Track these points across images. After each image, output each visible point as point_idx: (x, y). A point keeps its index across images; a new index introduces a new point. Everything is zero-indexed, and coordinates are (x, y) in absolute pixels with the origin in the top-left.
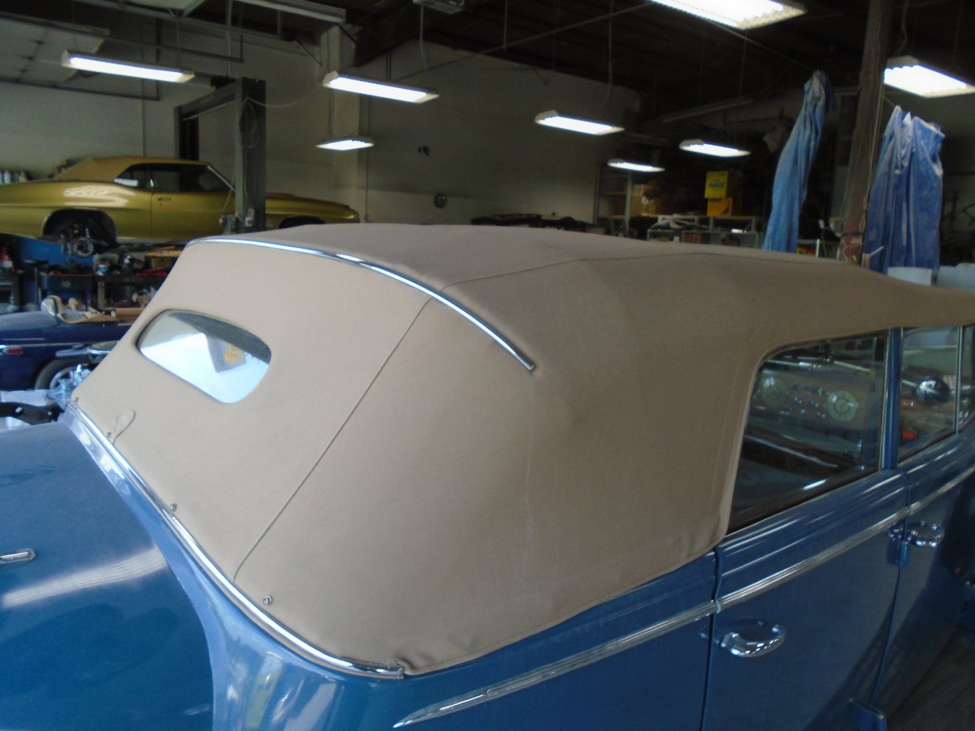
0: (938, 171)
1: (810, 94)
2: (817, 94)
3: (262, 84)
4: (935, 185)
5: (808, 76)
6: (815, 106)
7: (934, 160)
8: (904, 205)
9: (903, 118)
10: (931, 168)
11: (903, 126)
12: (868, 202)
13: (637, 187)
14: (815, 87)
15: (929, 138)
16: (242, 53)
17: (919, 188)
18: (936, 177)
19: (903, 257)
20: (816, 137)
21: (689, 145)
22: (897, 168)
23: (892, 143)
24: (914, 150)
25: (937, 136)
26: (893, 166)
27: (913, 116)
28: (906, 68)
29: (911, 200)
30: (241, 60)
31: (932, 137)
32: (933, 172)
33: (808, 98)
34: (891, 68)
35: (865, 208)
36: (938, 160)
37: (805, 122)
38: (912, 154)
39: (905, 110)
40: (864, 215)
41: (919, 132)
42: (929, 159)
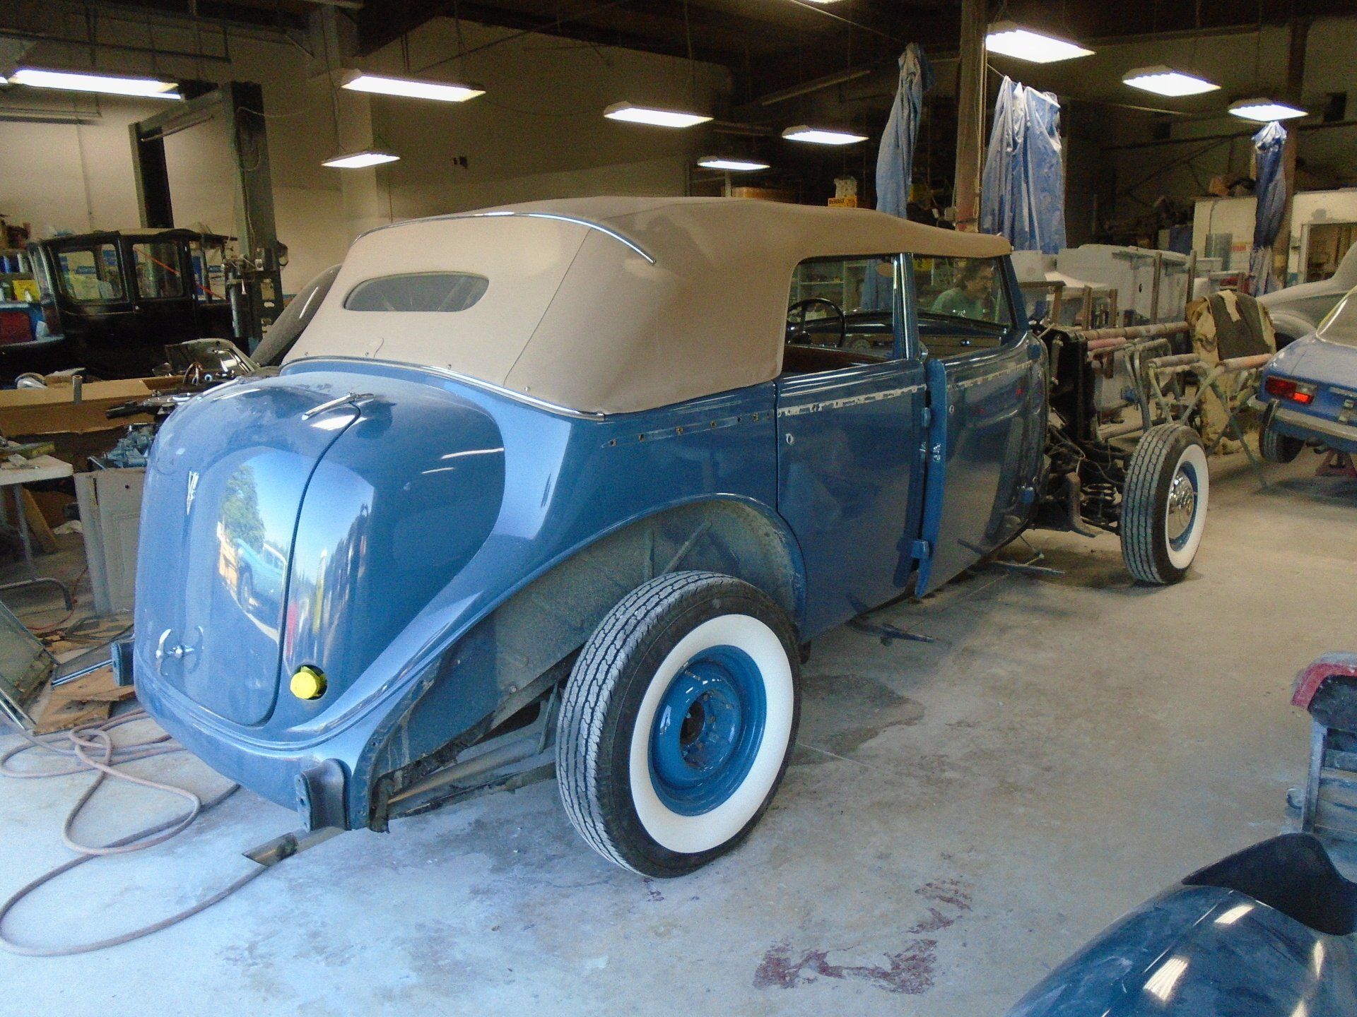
0: (1056, 145)
1: (905, 70)
2: (913, 69)
3: (257, 88)
4: (1054, 161)
5: (900, 51)
6: (911, 82)
7: (1051, 134)
8: (1024, 186)
9: (1013, 89)
10: (1048, 143)
11: (1014, 98)
12: (981, 185)
13: (737, 190)
14: (909, 63)
15: (1043, 110)
16: (227, 49)
17: (1039, 165)
18: (1054, 152)
19: (1027, 244)
20: (915, 117)
21: (792, 133)
22: (1008, 145)
23: (1002, 116)
24: (1029, 124)
25: (1052, 106)
26: (1005, 144)
27: (1024, 85)
28: (1008, 34)
29: (1031, 180)
30: (227, 59)
31: (1047, 108)
32: (1052, 147)
33: (903, 74)
34: (993, 33)
35: (977, 191)
36: (1057, 134)
37: (902, 101)
38: (1027, 129)
39: (1015, 79)
40: (977, 199)
41: (1033, 103)
42: (1046, 133)
